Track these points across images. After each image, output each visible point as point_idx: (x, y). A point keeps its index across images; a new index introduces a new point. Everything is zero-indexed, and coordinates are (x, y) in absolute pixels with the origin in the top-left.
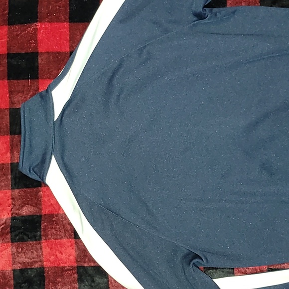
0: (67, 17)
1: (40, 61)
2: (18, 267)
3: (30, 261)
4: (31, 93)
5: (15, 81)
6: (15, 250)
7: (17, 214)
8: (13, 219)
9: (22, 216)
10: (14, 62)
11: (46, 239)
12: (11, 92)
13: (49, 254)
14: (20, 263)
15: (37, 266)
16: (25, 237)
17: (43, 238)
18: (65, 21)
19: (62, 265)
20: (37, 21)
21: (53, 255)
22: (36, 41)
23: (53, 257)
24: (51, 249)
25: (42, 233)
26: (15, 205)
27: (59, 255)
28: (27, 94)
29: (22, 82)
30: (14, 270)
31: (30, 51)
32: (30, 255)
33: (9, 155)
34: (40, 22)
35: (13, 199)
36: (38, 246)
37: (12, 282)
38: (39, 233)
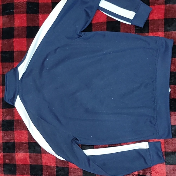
0: (26, 36)
1: (14, 55)
2: (5, 141)
3: (10, 139)
4: (11, 68)
5: (4, 63)
6: (3, 134)
7: (4, 119)
8: (3, 121)
9: (7, 120)
10: (4, 55)
11: (16, 130)
12: (3, 68)
13: (17, 136)
14: (6, 140)
15: (12, 141)
16: (8, 129)
17: (15, 130)
18: (25, 38)
19: (22, 141)
20: (13, 38)
21: (19, 137)
22: (13, 46)
23: (19, 138)
24: (18, 134)
25: (14, 127)
26: (3, 115)
27: (21, 137)
28: (9, 69)
29: (7, 63)
30: (3, 143)
31: (10, 50)
32: (9, 137)
33: (1, 94)
34: (15, 38)
35: (3, 113)
36: (13, 133)
37: (2, 148)
38: (13, 128)
